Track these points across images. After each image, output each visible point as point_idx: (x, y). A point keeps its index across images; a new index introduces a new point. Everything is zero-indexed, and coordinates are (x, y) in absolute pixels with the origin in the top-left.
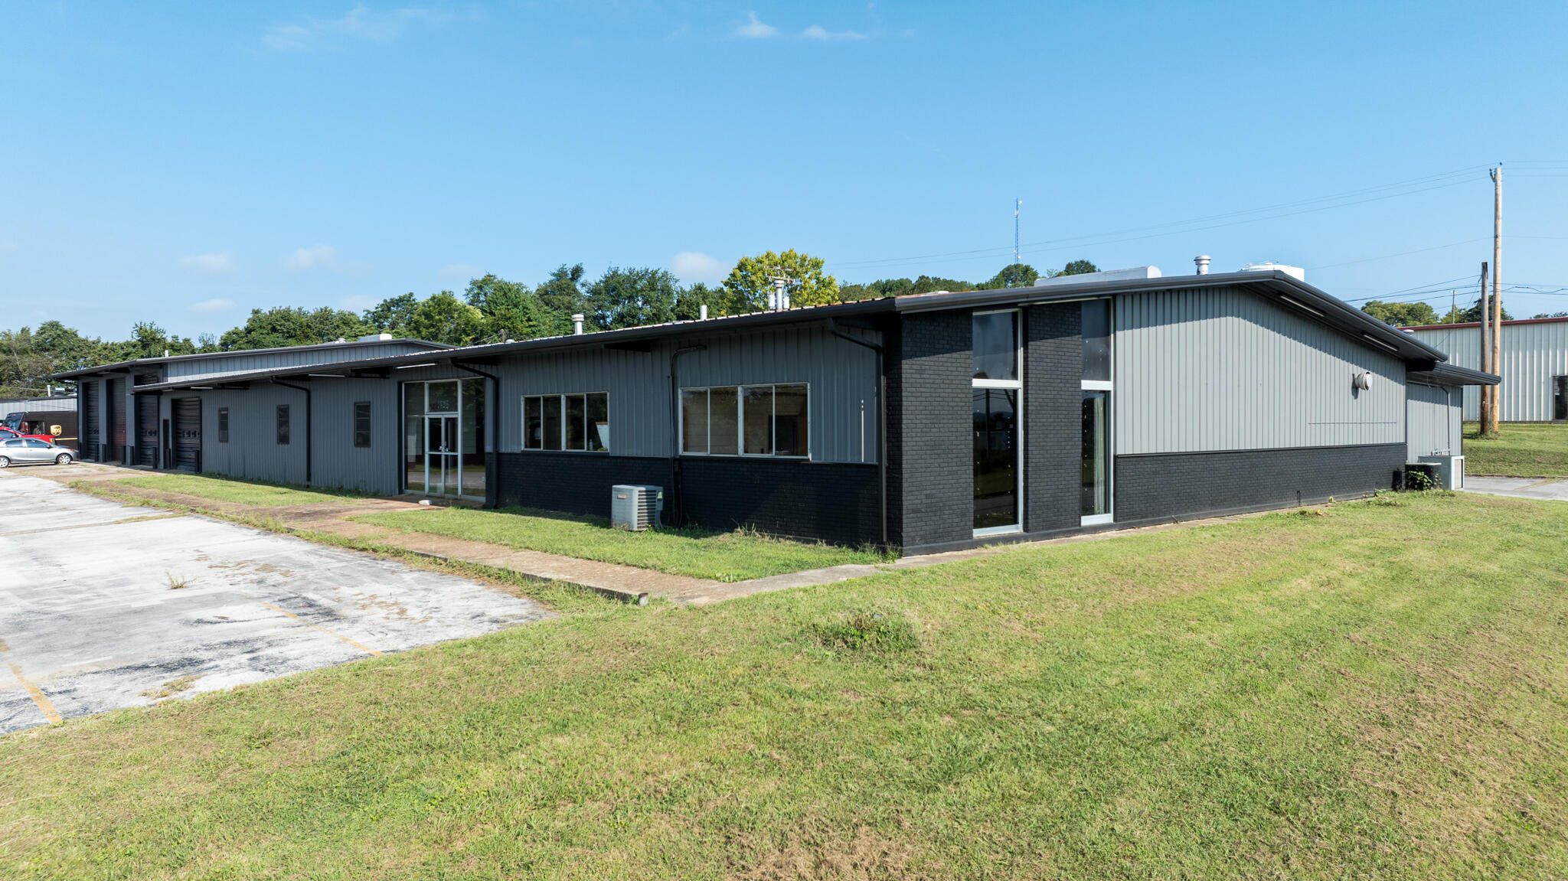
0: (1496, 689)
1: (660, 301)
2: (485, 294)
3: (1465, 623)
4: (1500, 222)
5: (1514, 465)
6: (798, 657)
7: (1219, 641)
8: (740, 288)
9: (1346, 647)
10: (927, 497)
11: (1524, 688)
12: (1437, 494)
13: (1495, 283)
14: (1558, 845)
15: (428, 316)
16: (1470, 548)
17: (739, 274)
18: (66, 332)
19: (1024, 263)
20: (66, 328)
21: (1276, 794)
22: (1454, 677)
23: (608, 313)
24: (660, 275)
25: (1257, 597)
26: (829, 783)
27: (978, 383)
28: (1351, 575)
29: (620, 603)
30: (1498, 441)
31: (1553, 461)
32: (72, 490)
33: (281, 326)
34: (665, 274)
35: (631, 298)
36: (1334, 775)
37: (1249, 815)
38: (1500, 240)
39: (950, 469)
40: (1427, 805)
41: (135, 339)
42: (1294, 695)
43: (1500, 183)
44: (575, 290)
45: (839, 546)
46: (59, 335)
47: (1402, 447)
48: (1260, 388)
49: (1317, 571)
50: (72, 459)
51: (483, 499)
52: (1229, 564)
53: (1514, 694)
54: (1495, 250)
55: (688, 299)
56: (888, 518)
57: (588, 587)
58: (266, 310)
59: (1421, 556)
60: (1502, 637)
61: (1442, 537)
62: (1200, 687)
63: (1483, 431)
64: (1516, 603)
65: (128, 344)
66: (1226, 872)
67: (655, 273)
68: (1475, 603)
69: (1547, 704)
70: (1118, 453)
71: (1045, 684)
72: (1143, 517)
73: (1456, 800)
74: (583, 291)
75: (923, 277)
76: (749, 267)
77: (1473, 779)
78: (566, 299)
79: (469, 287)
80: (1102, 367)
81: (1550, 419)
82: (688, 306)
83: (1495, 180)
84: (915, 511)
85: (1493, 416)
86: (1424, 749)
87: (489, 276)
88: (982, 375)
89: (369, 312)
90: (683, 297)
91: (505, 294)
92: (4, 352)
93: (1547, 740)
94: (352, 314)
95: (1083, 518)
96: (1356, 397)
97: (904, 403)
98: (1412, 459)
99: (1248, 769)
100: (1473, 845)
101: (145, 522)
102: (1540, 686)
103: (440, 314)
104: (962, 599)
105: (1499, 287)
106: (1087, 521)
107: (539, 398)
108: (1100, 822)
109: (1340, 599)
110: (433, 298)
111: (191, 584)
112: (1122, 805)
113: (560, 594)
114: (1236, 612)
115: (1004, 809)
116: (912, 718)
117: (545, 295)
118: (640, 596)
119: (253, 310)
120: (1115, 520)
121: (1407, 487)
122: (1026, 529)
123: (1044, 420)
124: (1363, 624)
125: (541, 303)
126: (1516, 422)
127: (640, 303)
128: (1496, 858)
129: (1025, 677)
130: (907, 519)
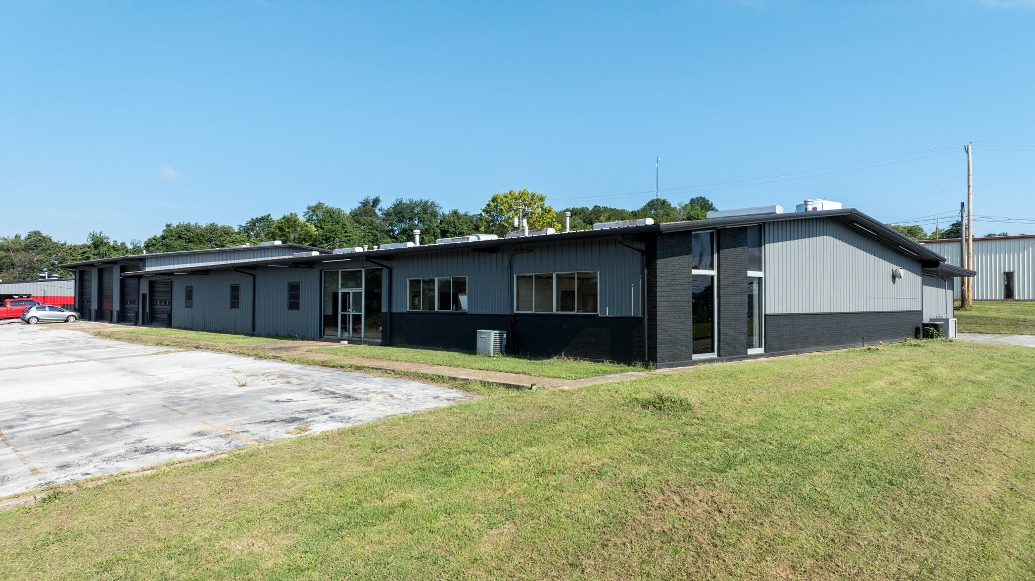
0: (992, 435)
1: (430, 221)
2: (317, 216)
3: (971, 404)
4: (971, 178)
5: (983, 326)
6: (633, 414)
7: (845, 409)
8: (493, 213)
9: (911, 414)
10: (669, 335)
11: (1006, 434)
12: (942, 341)
13: (969, 215)
14: (1029, 502)
15: (281, 229)
16: (969, 367)
17: (492, 204)
18: (44, 238)
19: (662, 198)
20: (44, 235)
21: (890, 477)
22: (969, 428)
23: (396, 228)
24: (429, 204)
25: (859, 389)
26: (673, 468)
27: (694, 272)
28: (905, 380)
29: (515, 390)
30: (973, 311)
31: (1005, 324)
32: (97, 336)
33: (184, 235)
34: (433, 203)
35: (411, 219)
36: (917, 470)
37: (879, 486)
38: (971, 189)
39: (681, 320)
40: (964, 484)
41: (90, 242)
42: (889, 434)
43: (970, 154)
44: (375, 213)
45: (618, 363)
46: (40, 240)
47: (920, 313)
48: (842, 277)
49: (886, 377)
50: (76, 319)
51: (380, 341)
52: (839, 373)
53: (1001, 437)
54: (969, 195)
55: (448, 219)
56: (648, 347)
57: (493, 383)
58: (175, 225)
59: (941, 370)
60: (992, 411)
61: (951, 362)
62: (841, 430)
63: (963, 305)
64: (997, 395)
65: (85, 246)
66: (873, 508)
67: (426, 202)
68: (975, 394)
69: (1019, 442)
70: (767, 313)
71: (761, 427)
72: (779, 351)
73: (978, 483)
74: (379, 213)
75: (597, 206)
76: (499, 200)
77: (985, 473)
78: (369, 219)
79: (306, 210)
80: (758, 264)
81: (1002, 299)
82: (447, 224)
83: (967, 152)
84: (664, 343)
85: (968, 296)
86: (959, 460)
87: (320, 203)
88: (696, 268)
89: (241, 226)
90: (444, 218)
91: (330, 215)
92: (4, 250)
93: (1020, 458)
94: (231, 228)
95: (748, 350)
96: (894, 283)
97: (658, 283)
98: (926, 320)
99: (873, 465)
100: (989, 501)
101: (170, 354)
102: (1014, 434)
103: (289, 228)
104: (706, 388)
105: (971, 217)
106: (751, 352)
107: (420, 280)
108: (808, 487)
109: (903, 391)
110: (284, 218)
111: (250, 384)
112: (817, 480)
113: (478, 386)
114: (849, 396)
115: (761, 480)
116: (701, 441)
117: (356, 216)
118: (532, 385)
119: (167, 225)
120: (765, 352)
121: (924, 337)
122: (719, 355)
123: (728, 293)
124: (917, 403)
125: (353, 222)
126: (982, 300)
127: (416, 222)
128: (1001, 507)
129: (751, 424)
130: (659, 348)
